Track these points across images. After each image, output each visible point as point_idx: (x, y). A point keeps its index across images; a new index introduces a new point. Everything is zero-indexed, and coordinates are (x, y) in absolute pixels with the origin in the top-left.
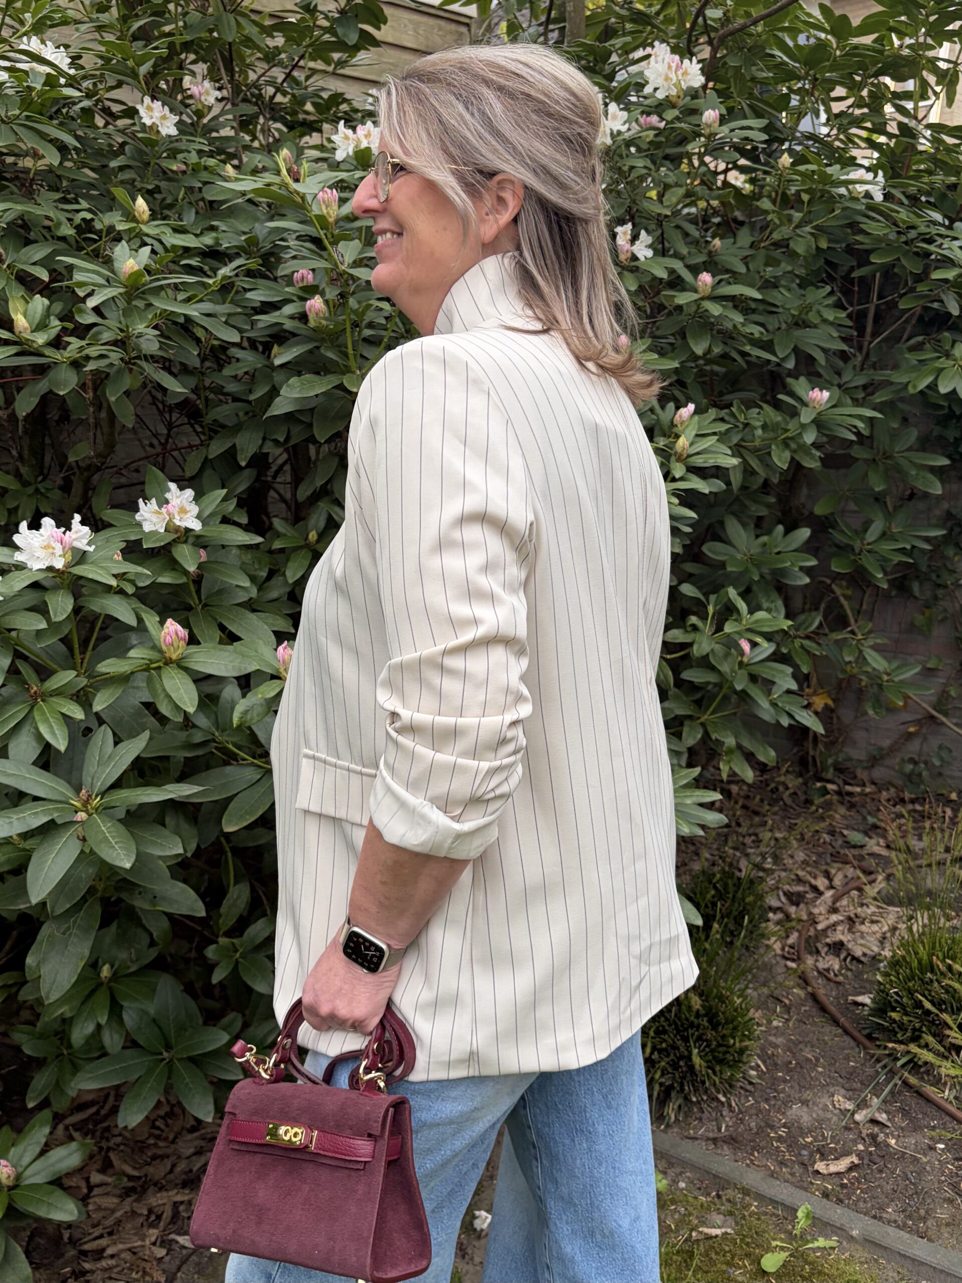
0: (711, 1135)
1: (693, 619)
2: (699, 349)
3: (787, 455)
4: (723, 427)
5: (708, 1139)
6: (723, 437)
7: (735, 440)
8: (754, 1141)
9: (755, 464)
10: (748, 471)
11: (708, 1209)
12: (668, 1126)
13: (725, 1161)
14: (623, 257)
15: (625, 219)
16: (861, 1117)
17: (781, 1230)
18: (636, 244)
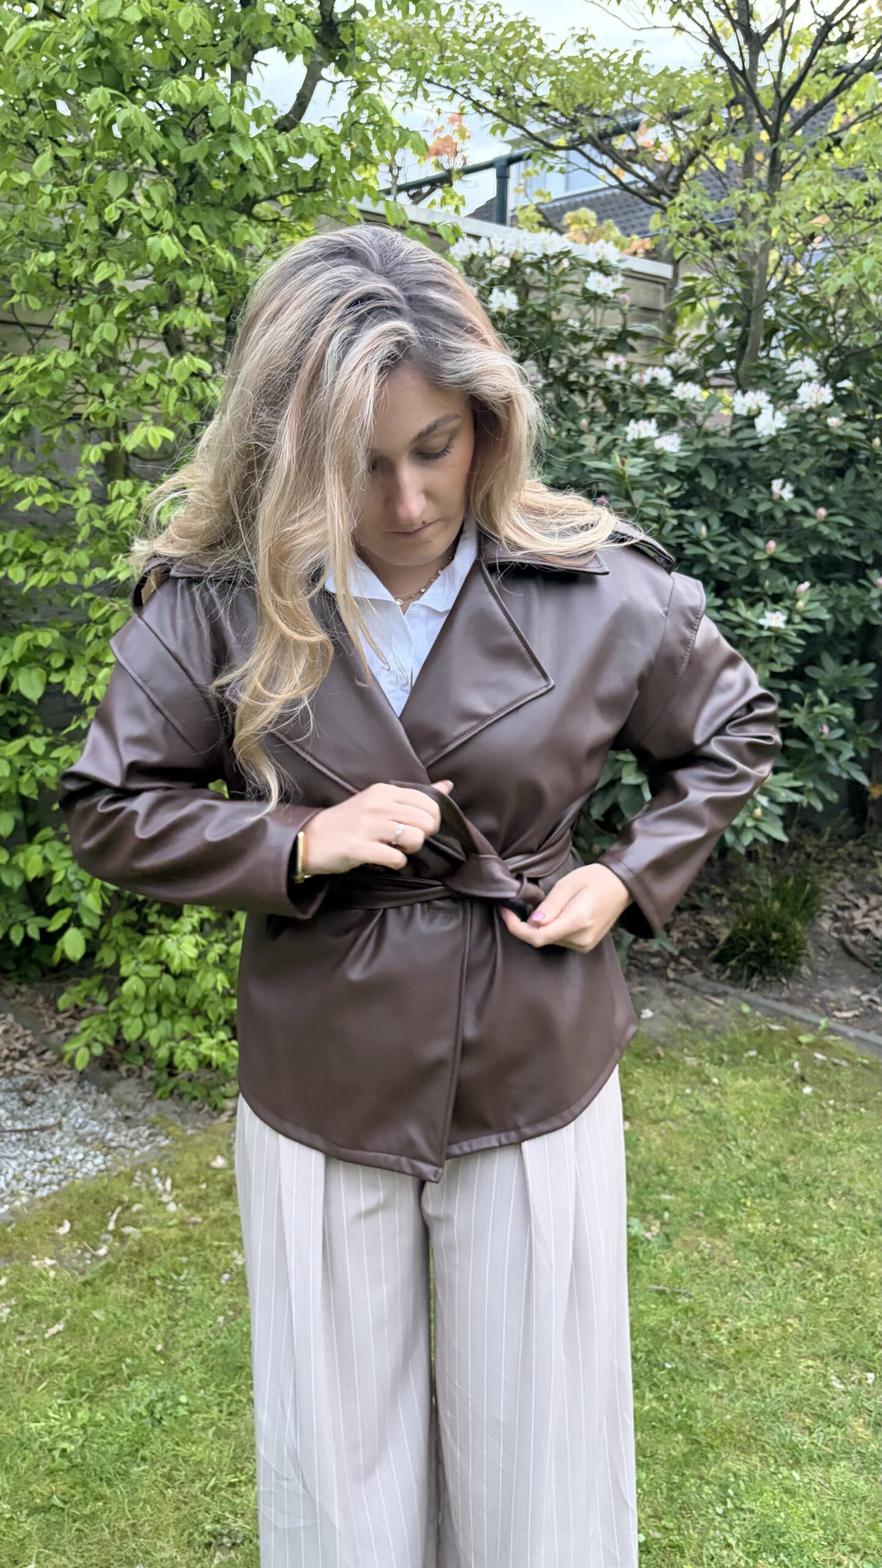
0: (777, 996)
1: (796, 705)
2: (814, 550)
3: (861, 616)
4: (824, 597)
5: (776, 998)
6: (823, 602)
7: (831, 604)
8: (800, 1001)
9: (842, 619)
10: (837, 624)
12: (753, 990)
13: (783, 1007)
14: (775, 497)
15: (778, 476)
16: (864, 998)
17: (811, 1031)
18: (783, 491)
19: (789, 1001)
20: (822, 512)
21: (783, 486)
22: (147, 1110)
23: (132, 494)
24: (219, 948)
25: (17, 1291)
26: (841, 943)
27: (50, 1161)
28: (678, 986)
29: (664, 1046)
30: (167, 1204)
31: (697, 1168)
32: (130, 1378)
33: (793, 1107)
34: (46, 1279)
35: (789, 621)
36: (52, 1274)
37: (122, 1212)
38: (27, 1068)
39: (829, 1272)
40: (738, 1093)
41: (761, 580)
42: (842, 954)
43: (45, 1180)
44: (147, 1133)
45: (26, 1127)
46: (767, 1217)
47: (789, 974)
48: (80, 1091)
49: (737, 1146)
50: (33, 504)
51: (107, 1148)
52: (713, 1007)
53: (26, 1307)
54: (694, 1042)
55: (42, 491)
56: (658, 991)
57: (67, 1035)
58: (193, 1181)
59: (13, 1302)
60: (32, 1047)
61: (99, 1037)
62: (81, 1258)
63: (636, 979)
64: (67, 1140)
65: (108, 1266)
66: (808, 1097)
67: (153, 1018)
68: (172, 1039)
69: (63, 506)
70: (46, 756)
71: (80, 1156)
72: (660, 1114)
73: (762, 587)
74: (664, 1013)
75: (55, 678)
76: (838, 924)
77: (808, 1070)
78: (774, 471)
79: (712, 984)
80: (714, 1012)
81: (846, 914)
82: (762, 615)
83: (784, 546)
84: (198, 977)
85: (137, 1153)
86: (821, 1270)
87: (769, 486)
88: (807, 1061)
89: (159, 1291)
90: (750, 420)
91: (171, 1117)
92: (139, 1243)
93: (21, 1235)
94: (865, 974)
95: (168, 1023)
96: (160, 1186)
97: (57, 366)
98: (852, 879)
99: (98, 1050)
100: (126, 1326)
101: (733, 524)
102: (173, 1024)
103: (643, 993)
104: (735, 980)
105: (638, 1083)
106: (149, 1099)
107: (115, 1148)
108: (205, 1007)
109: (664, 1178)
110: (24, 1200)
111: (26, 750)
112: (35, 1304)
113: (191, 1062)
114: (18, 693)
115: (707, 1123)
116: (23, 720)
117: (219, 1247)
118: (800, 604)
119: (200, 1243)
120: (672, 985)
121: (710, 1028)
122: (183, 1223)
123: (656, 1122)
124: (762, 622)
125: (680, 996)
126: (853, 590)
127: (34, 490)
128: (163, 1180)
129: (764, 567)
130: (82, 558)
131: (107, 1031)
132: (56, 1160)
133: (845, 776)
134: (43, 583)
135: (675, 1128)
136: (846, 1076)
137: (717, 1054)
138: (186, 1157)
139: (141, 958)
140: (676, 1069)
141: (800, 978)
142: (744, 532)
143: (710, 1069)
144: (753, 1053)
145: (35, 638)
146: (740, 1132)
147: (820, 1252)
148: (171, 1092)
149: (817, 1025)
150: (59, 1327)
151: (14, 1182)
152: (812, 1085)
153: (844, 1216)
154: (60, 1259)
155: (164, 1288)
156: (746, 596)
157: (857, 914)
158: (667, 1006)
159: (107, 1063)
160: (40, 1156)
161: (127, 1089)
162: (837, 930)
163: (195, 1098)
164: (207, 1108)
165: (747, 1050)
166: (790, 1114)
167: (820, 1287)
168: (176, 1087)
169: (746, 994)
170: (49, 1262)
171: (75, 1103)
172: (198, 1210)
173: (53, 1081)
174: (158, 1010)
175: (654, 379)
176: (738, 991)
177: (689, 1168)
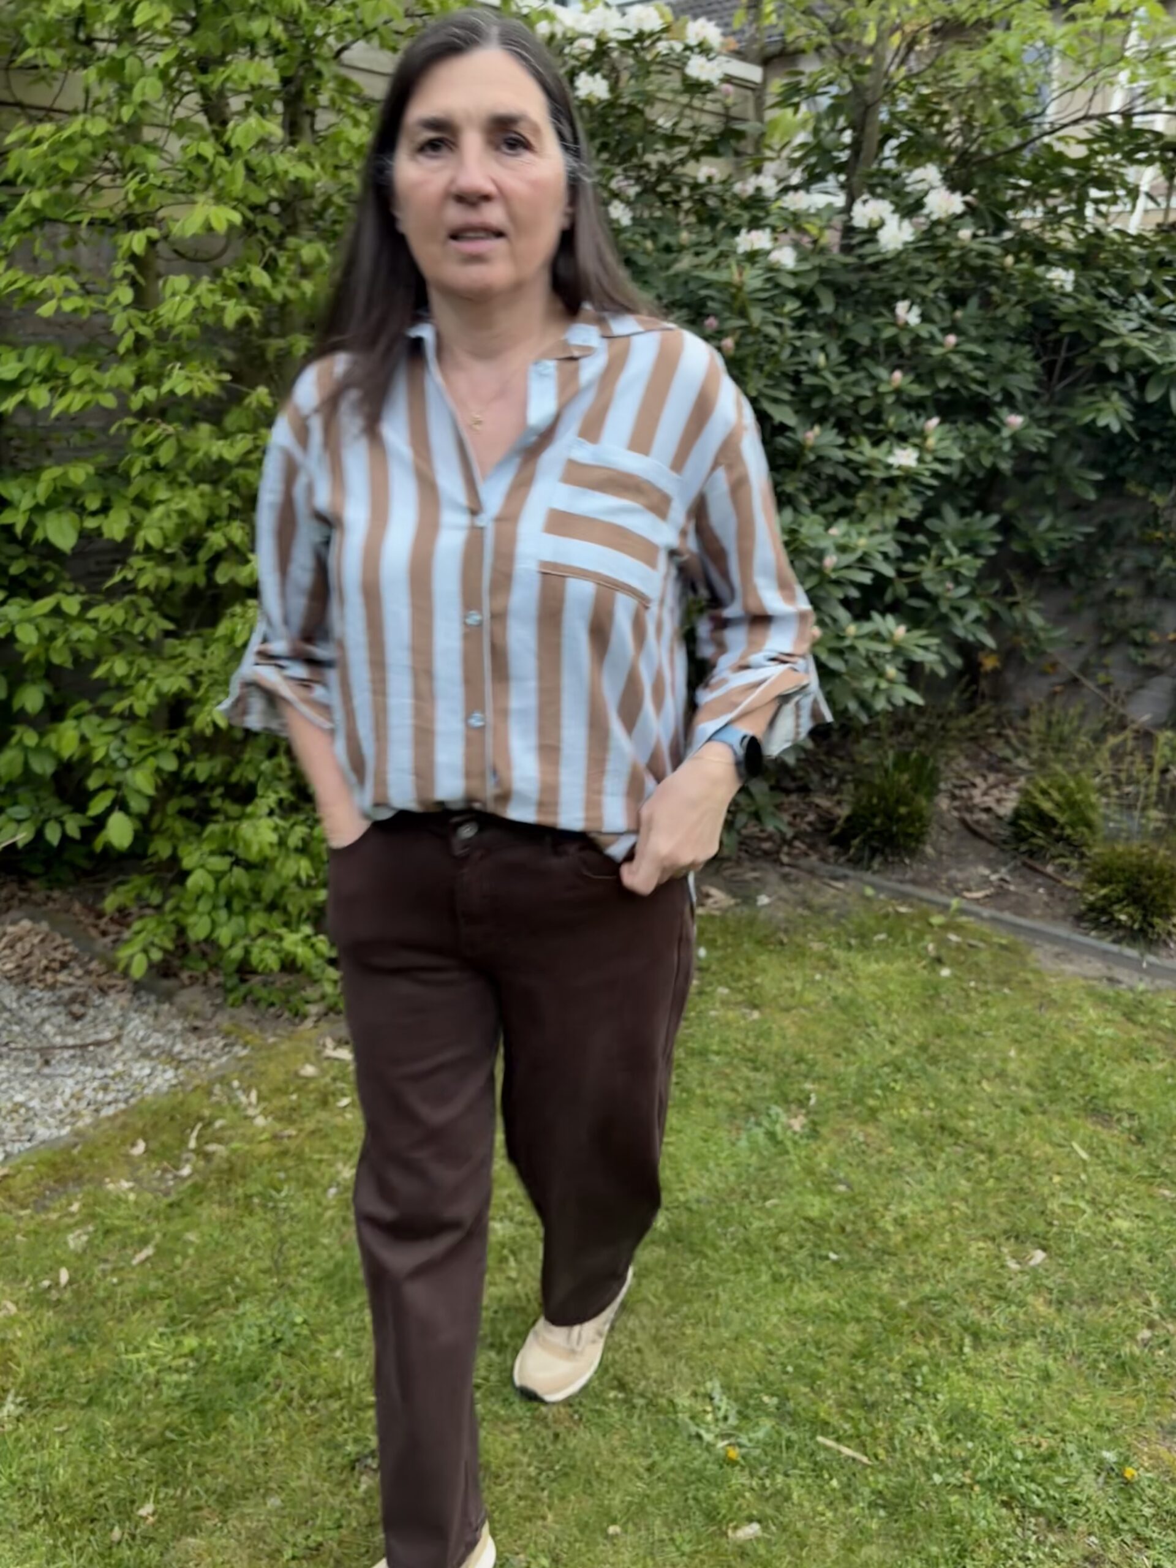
0: (901, 878)
3: (990, 458)
4: (954, 435)
6: (953, 441)
7: (962, 442)
8: (926, 882)
10: (968, 464)
12: (875, 873)
13: (909, 888)
14: (901, 322)
15: (904, 297)
16: (994, 877)
17: (941, 912)
18: (908, 314)
19: (914, 882)
20: (952, 339)
21: (910, 309)
22: (218, 1019)
23: (189, 292)
24: (300, 831)
25: (93, 1216)
26: (963, 822)
27: (113, 1078)
28: (794, 871)
29: (786, 931)
30: (253, 1118)
31: (838, 1056)
32: (238, 1300)
33: (933, 990)
34: (126, 1202)
35: (920, 460)
36: (132, 1197)
37: (204, 1127)
38: (71, 980)
39: (991, 1153)
40: (872, 977)
41: (885, 416)
42: (965, 833)
43: (109, 1098)
44: (221, 1044)
45: (78, 1042)
46: (921, 1104)
47: (912, 853)
48: (136, 1003)
49: (878, 1031)
50: (58, 309)
51: (176, 1061)
52: (832, 891)
53: (107, 1232)
54: (818, 927)
55: (68, 291)
56: (773, 877)
57: (115, 942)
58: (281, 1091)
59: (91, 1228)
60: (75, 957)
61: (157, 941)
62: (161, 1179)
63: (747, 864)
64: (128, 1055)
65: (195, 1186)
66: (947, 979)
67: (223, 914)
68: (246, 935)
69: (95, 312)
70: (81, 617)
71: (147, 1071)
72: (792, 1002)
73: (886, 423)
74: (781, 899)
75: (91, 523)
76: (957, 803)
77: (943, 952)
78: (899, 291)
79: (830, 868)
80: (835, 897)
81: (964, 793)
82: (890, 452)
83: (910, 377)
84: (278, 865)
85: (213, 1065)
86: (982, 1151)
87: (892, 310)
88: (942, 942)
89: (259, 1210)
90: (872, 233)
91: (248, 1025)
92: (228, 1160)
93: (90, 1157)
94: (993, 853)
95: (241, 920)
96: (243, 1099)
97: (84, 135)
98: (967, 757)
99: (156, 955)
100: (225, 1248)
101: (853, 354)
102: (247, 921)
103: (756, 879)
104: (856, 862)
105: (764, 971)
106: (218, 1008)
107: (186, 1061)
108: (285, 898)
109: (803, 1067)
110: (88, 1120)
111: (57, 611)
112: (118, 1229)
113: (272, 961)
114: (46, 542)
115: (844, 1009)
116: (49, 577)
117: (320, 1161)
118: (931, 442)
119: (300, 1157)
120: (787, 870)
121: (833, 913)
122: (275, 1138)
123: (787, 1009)
124: (891, 460)
125: (797, 881)
126: (982, 430)
127: (59, 290)
128: (247, 1091)
129: (890, 400)
130: (125, 374)
131: (165, 933)
132: (120, 1076)
133: (971, 638)
134: (76, 407)
135: (808, 1015)
136: (984, 957)
137: (844, 939)
138: (272, 1067)
139: (206, 848)
140: (803, 955)
141: (925, 859)
142: (866, 362)
143: (838, 954)
144: (882, 936)
145: (65, 474)
146: (880, 1018)
147: (980, 1135)
148: (244, 998)
149: (947, 907)
150: (149, 1251)
151: (73, 1103)
152: (951, 966)
153: (1002, 1098)
154: (137, 1180)
155: (264, 1206)
156: (869, 433)
157: (976, 793)
158: (784, 891)
159: (164, 970)
160: (100, 1073)
161: (193, 997)
162: (956, 809)
163: (272, 1005)
164: (287, 1014)
165: (876, 933)
166: (931, 997)
167: (983, 1169)
168: (250, 992)
169: (868, 876)
170: (126, 1185)
171: (133, 1015)
172: (291, 1122)
173: (103, 991)
174: (228, 905)
175: (759, 189)
176: (859, 874)
177: (829, 1056)
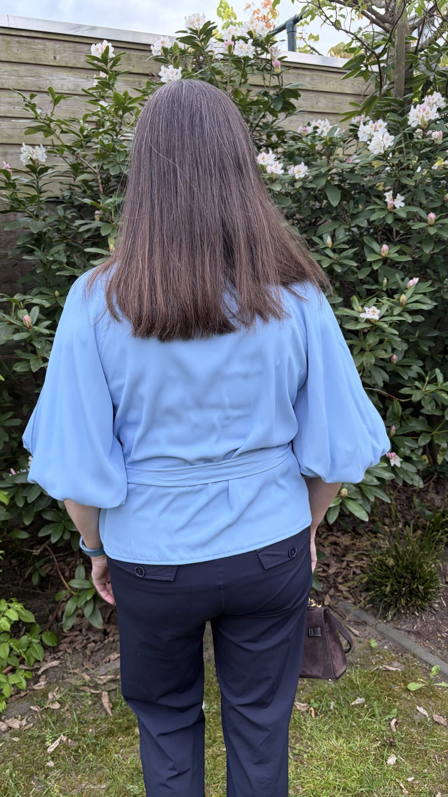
0: (408, 629)
4: (432, 290)
5: (406, 631)
6: (431, 294)
8: (429, 636)
11: (395, 660)
12: (388, 622)
14: (389, 207)
17: (423, 676)
18: (395, 201)
20: (432, 216)
21: (394, 197)
35: (387, 314)
41: (380, 279)
73: (381, 284)
83: (396, 248)
87: (383, 199)
88: (408, 716)
118: (405, 297)
124: (363, 315)
152: (400, 752)
